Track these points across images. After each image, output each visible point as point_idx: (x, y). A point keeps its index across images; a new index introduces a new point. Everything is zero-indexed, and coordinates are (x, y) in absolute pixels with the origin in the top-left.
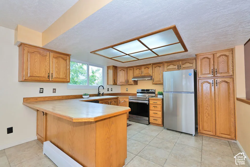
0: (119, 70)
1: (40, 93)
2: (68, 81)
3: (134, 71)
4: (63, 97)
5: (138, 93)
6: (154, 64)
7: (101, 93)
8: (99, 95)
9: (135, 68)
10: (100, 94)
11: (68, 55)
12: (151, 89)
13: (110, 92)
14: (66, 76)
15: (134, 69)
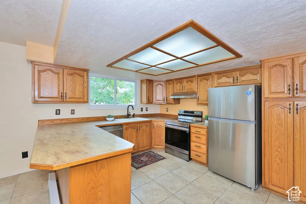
0: (155, 84)
1: (56, 114)
2: (86, 100)
3: (174, 85)
4: (83, 118)
5: (179, 115)
6: (199, 76)
7: (132, 114)
8: (128, 116)
9: (175, 81)
10: (130, 115)
11: (87, 71)
12: (196, 111)
13: (145, 112)
14: (83, 95)
15: (173, 83)
